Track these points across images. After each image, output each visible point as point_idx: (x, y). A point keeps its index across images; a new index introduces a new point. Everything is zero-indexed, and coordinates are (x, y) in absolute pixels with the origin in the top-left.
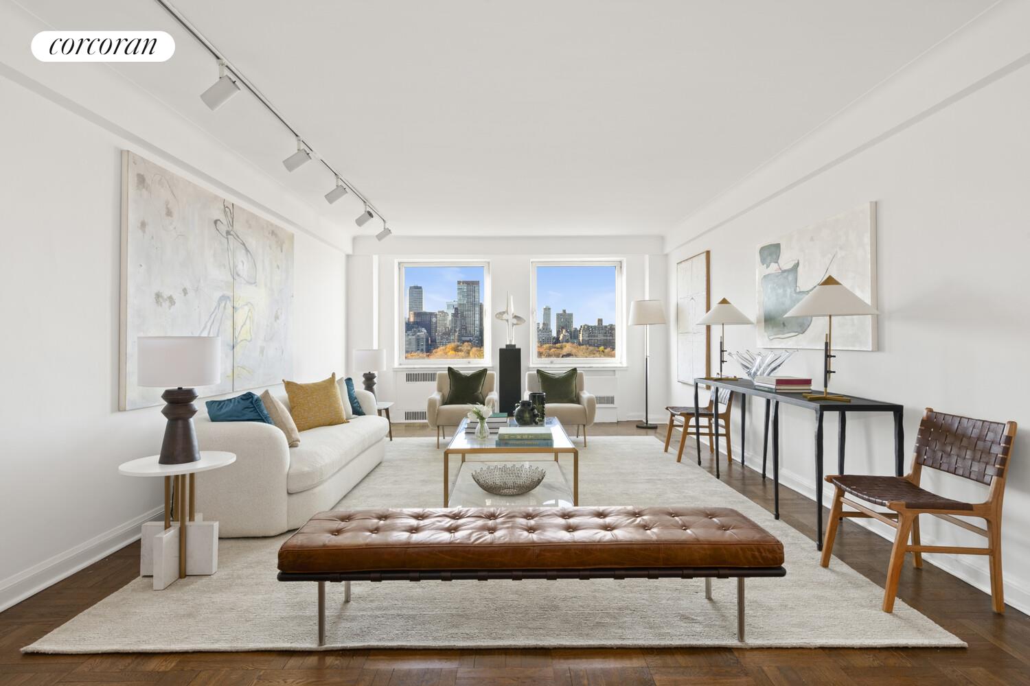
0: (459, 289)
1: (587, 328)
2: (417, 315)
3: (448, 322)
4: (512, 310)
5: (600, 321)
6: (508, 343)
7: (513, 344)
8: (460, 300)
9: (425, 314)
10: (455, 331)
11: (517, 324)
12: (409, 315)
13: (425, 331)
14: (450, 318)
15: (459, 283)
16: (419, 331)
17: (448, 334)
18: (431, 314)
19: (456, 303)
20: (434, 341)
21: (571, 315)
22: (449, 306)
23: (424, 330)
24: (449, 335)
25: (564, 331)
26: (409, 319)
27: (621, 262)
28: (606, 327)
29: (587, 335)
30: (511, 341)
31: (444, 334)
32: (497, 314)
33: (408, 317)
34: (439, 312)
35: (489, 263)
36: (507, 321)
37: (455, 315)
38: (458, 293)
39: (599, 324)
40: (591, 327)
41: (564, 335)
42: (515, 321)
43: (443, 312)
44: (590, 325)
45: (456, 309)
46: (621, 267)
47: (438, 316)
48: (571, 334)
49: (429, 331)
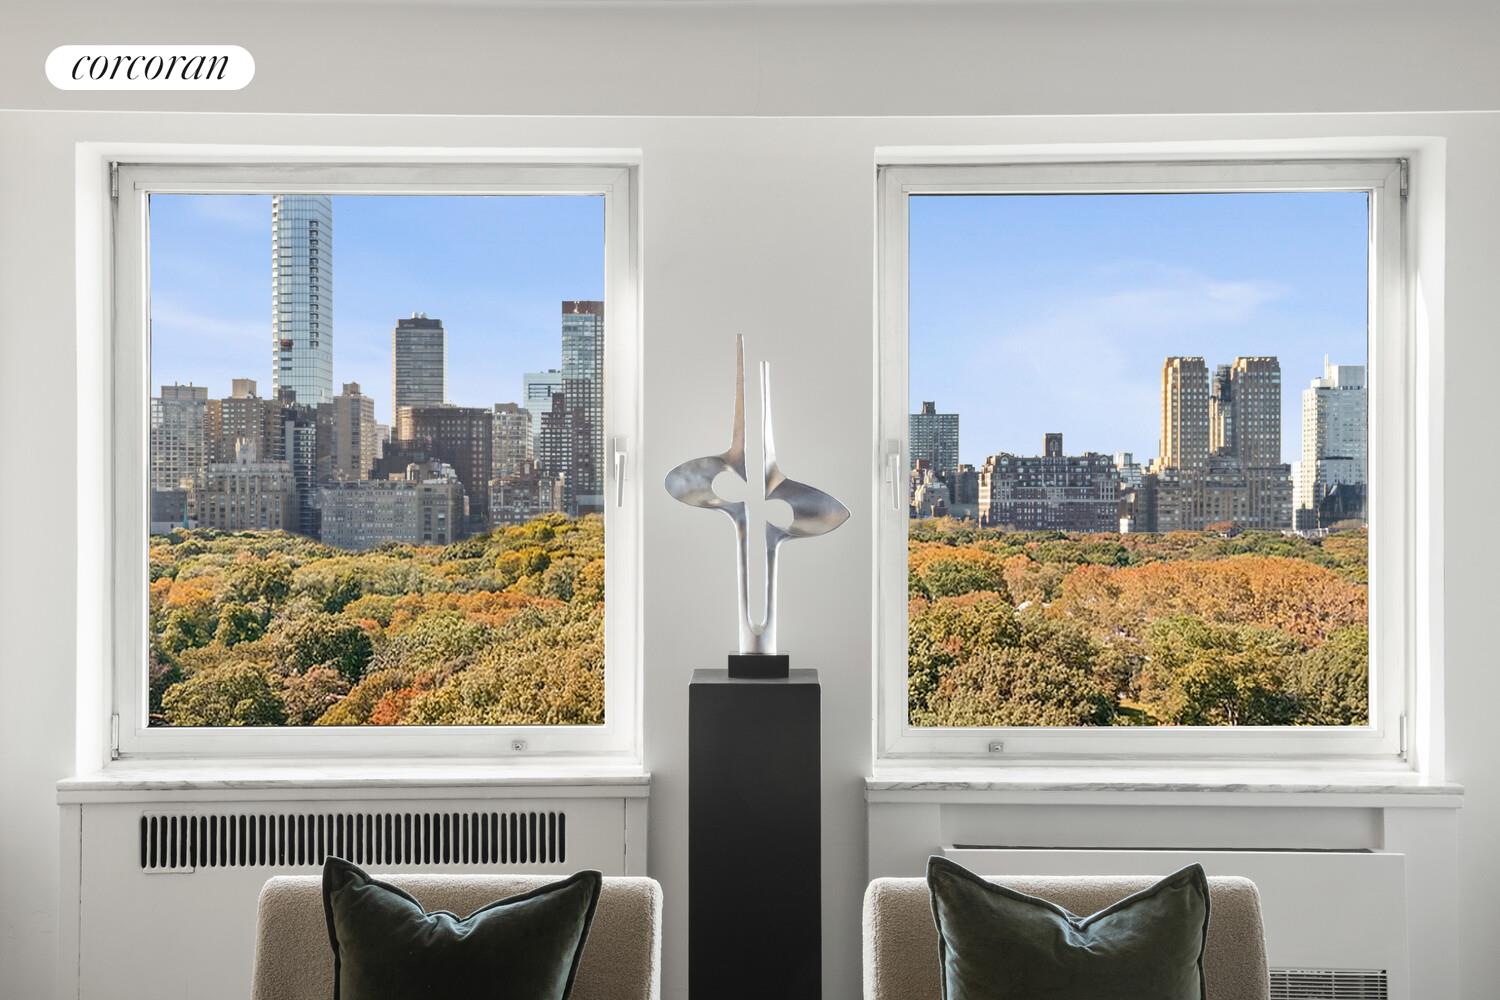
0: (566, 329)
1: (1007, 468)
2: (422, 417)
3: (530, 445)
4: (767, 448)
5: (1054, 441)
6: (744, 648)
7: (772, 649)
8: (571, 366)
9: (453, 413)
10: (555, 472)
11: (795, 533)
12: (398, 419)
13: (452, 473)
14: (535, 428)
15: (568, 307)
16: (431, 474)
17: (529, 483)
18: (473, 414)
19: (558, 378)
20: (481, 508)
21: (952, 420)
22: (532, 389)
23: (447, 470)
24: (534, 488)
25: (928, 475)
26: (395, 431)
27: (1403, 165)
28: (1074, 462)
29: (1008, 490)
30: (758, 640)
31: (515, 484)
32: (677, 471)
33: (392, 424)
34: (499, 407)
35: (632, 171)
36: (738, 511)
37: (552, 419)
38: (565, 344)
39: (1049, 452)
40: (1024, 461)
41: (930, 491)
42: (783, 513)
43: (512, 408)
44: (1018, 454)
45: (558, 398)
46: (1404, 196)
47: (496, 422)
48: (951, 487)
49: (463, 474)
